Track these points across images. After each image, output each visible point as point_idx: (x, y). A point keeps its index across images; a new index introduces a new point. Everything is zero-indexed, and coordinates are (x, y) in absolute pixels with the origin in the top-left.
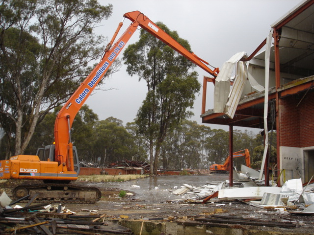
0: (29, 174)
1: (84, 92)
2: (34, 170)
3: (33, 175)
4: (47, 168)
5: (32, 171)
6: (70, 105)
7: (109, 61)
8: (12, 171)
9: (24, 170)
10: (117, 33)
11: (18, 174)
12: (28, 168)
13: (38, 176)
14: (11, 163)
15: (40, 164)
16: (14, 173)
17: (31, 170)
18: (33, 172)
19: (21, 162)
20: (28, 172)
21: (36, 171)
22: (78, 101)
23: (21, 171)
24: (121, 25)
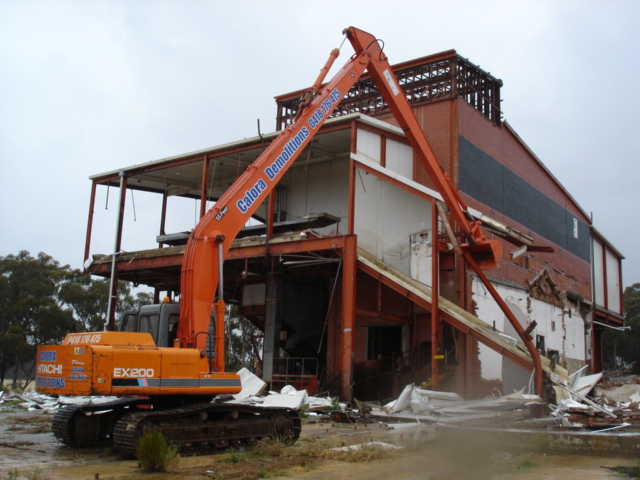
0: (134, 382)
1: (256, 187)
2: (146, 372)
3: (143, 384)
4: (177, 364)
5: (142, 373)
6: (224, 212)
7: (309, 128)
8: (95, 374)
9: (122, 372)
10: (327, 69)
11: (110, 381)
12: (132, 367)
13: (156, 389)
14: (94, 353)
15: (161, 356)
16: (100, 380)
17: (138, 371)
18: (144, 376)
19: (116, 350)
20: (132, 376)
21: (150, 373)
22: (242, 206)
23: (117, 373)
24: (335, 54)
